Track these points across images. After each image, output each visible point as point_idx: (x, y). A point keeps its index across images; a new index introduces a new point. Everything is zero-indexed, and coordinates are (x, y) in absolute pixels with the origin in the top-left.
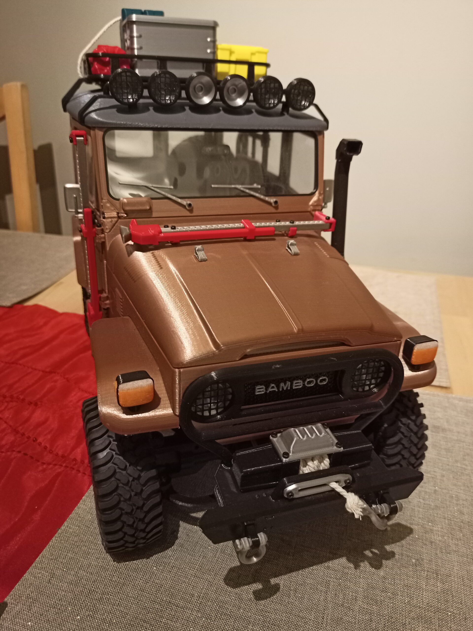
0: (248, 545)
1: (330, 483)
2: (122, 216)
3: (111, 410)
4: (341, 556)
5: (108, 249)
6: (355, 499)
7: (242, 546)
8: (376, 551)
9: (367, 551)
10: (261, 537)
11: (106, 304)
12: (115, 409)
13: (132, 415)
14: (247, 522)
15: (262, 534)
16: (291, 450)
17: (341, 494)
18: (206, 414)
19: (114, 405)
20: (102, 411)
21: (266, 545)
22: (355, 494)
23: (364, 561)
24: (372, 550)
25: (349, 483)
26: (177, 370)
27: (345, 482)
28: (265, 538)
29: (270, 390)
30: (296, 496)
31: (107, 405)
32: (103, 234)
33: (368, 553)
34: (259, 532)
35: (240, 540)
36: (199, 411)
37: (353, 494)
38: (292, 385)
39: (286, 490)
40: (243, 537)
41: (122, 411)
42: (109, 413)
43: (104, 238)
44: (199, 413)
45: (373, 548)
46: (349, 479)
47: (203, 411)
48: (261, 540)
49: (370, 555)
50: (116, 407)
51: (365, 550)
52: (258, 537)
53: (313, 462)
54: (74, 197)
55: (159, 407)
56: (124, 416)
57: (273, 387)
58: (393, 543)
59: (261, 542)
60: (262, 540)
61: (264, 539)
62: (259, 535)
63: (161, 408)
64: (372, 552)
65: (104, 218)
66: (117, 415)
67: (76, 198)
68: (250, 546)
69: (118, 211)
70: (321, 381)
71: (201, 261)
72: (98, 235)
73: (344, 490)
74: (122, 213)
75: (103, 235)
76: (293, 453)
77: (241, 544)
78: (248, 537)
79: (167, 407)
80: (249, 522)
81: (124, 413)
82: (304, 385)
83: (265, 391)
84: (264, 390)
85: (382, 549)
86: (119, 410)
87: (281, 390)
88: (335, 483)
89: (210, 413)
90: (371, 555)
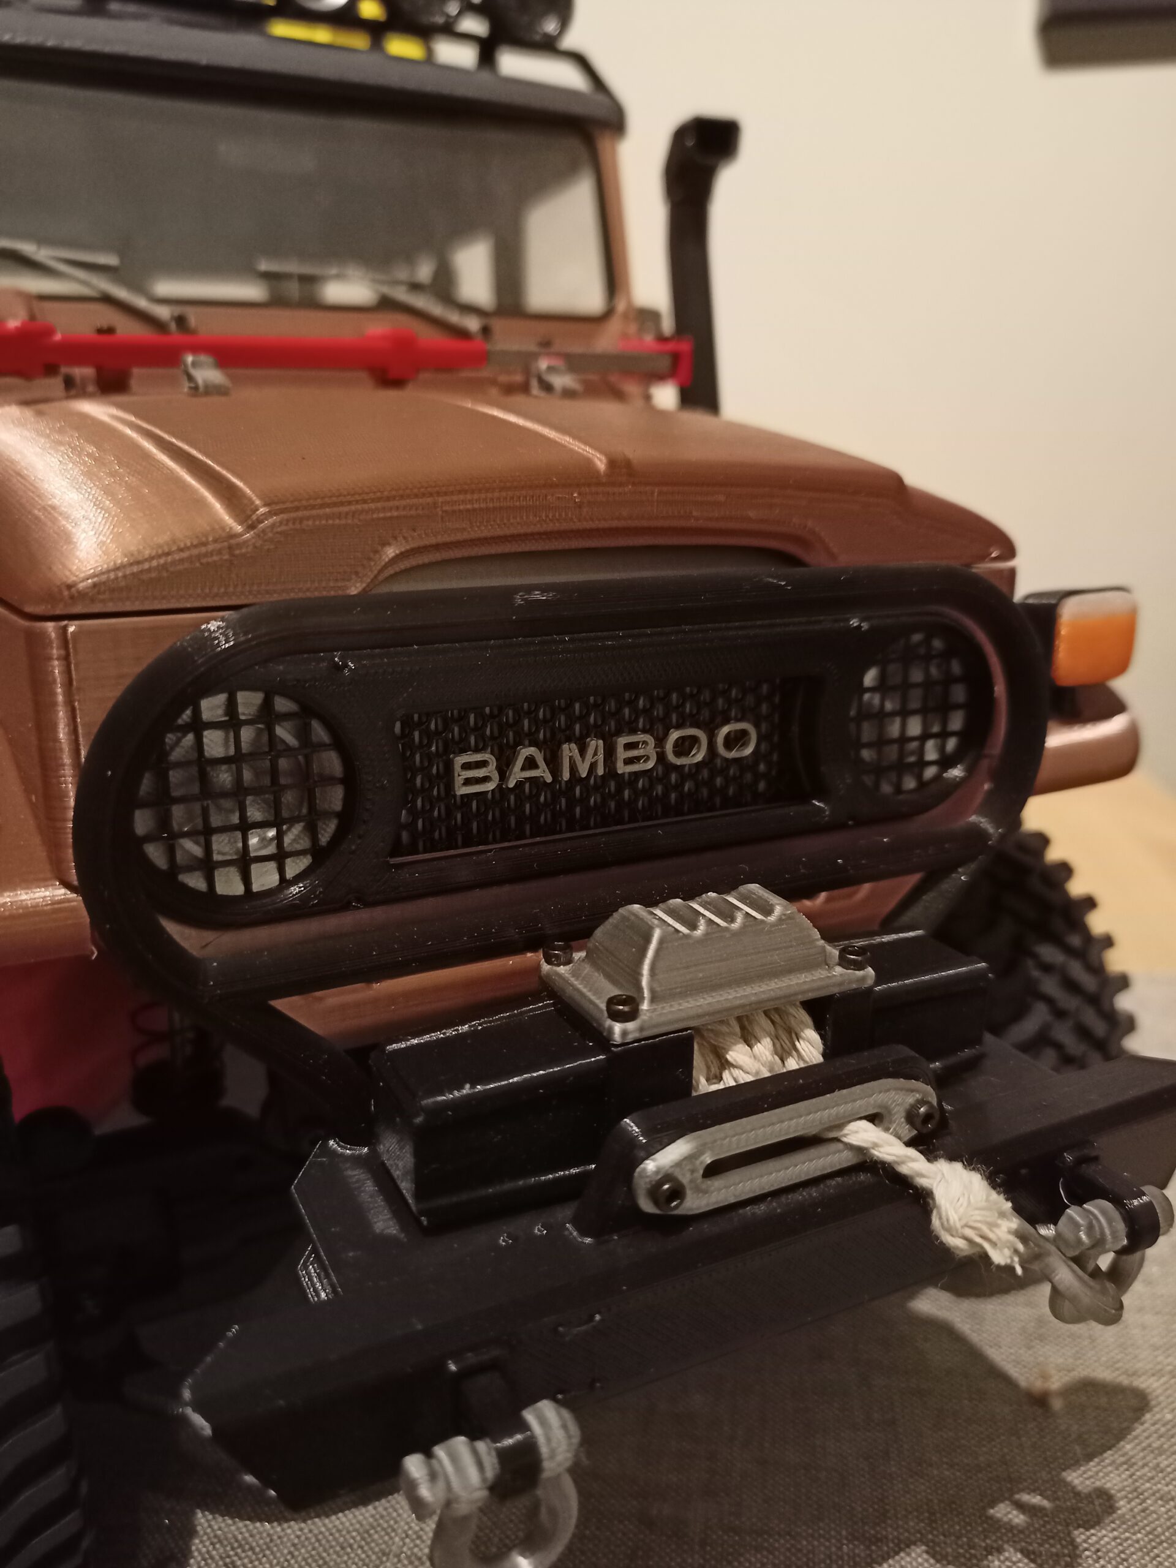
0: (473, 1475)
1: (840, 1126)
4: (902, 1545)
6: (971, 1182)
7: (441, 1484)
8: (1036, 1500)
9: (1002, 1505)
10: (543, 1422)
14: (456, 1356)
15: (546, 1407)
16: (645, 982)
17: (904, 1169)
18: (229, 884)
21: (576, 1471)
22: (965, 1167)
23: (1000, 1550)
24: (1017, 1496)
25: (928, 1117)
27: (911, 1117)
28: (564, 1426)
29: (517, 774)
30: (694, 1203)
33: (1004, 1512)
34: (533, 1400)
35: (429, 1454)
36: (190, 869)
37: (958, 1166)
38: (610, 753)
39: (644, 1169)
40: (443, 1436)
44: (196, 881)
45: (1022, 1490)
46: (922, 1102)
47: (208, 866)
48: (541, 1440)
49: (1018, 1519)
51: (993, 1503)
52: (524, 1427)
53: (751, 1046)
57: (530, 763)
58: (1089, 1457)
59: (544, 1450)
60: (549, 1440)
61: (558, 1434)
62: (529, 1416)
64: (1021, 1507)
68: (484, 1480)
70: (731, 742)
71: (206, 394)
73: (912, 1152)
76: (654, 999)
77: (433, 1476)
78: (474, 1436)
80: (471, 1358)
82: (661, 757)
83: (496, 776)
84: (491, 770)
85: (1056, 1488)
87: (566, 776)
88: (864, 1124)
89: (247, 880)
90: (1022, 1517)
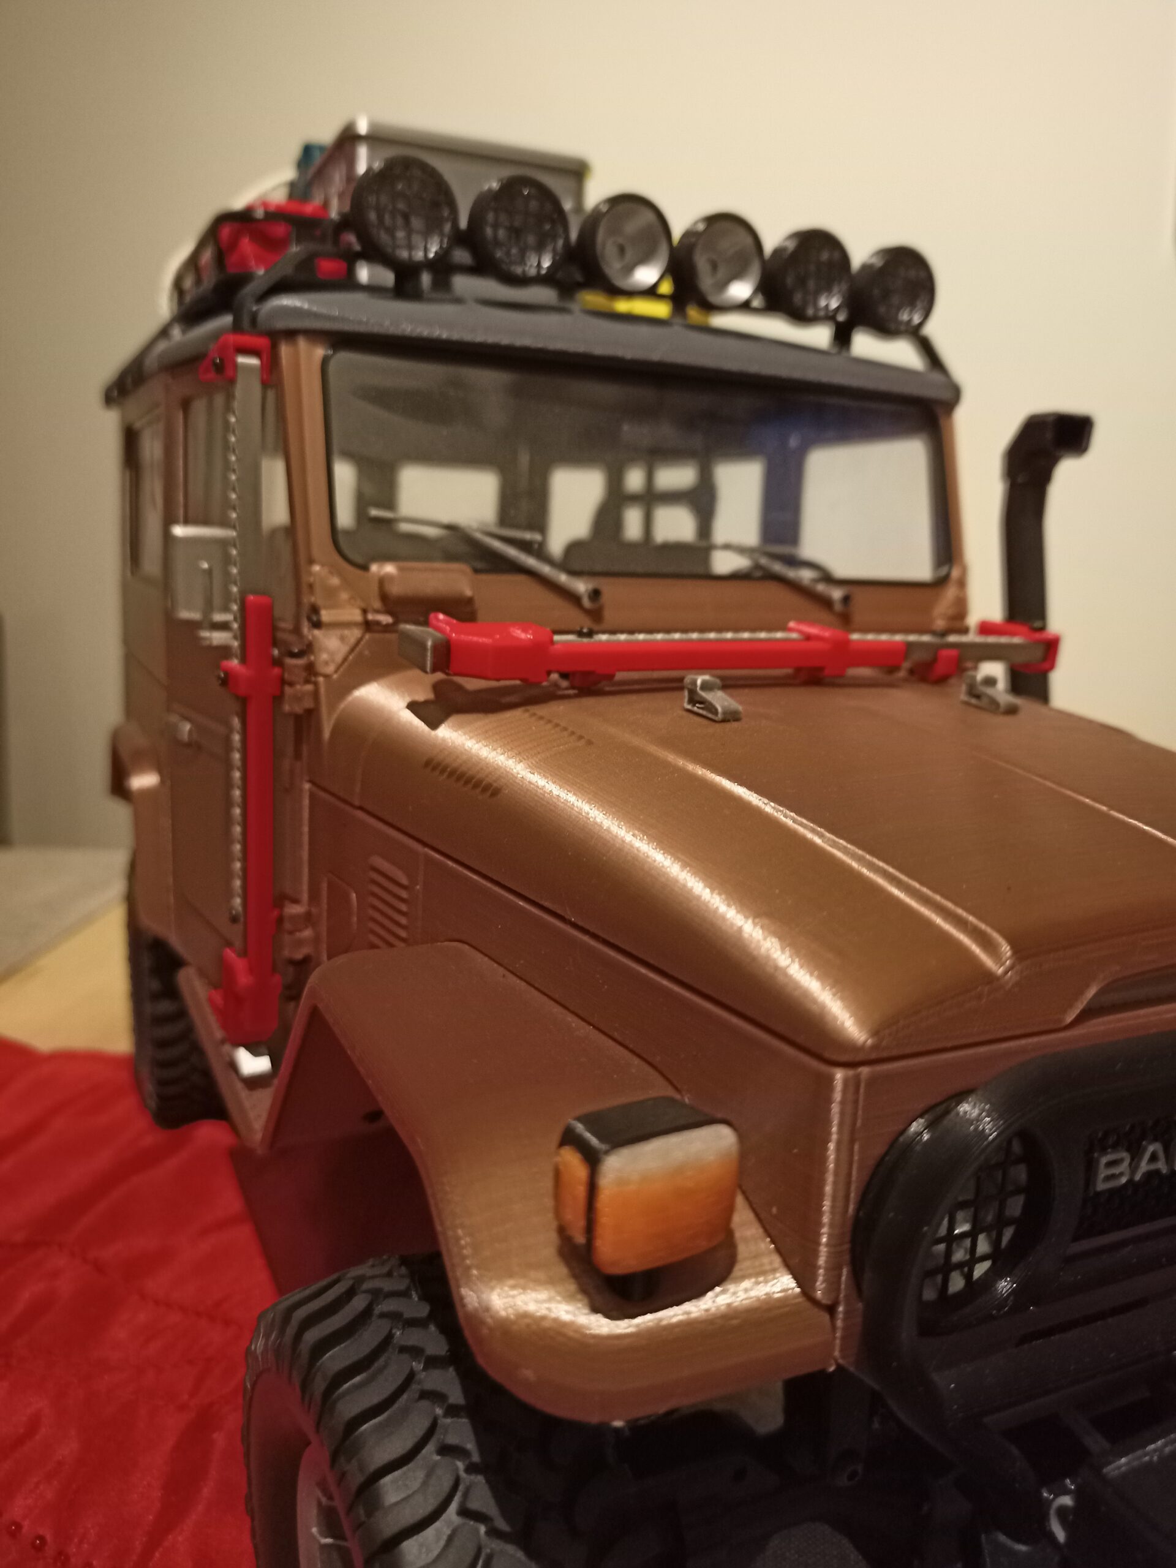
2: (378, 623)
3: (537, 1301)
5: (327, 734)
11: (300, 943)
12: (553, 1293)
13: (633, 1316)
19: (541, 1275)
20: (487, 1309)
26: (839, 1075)
29: (1143, 1168)
31: (511, 1275)
32: (307, 681)
41: (586, 1301)
42: (526, 1315)
43: (316, 694)
50: (551, 1282)
54: (204, 571)
55: (737, 1271)
56: (601, 1325)
57: (1153, 1157)
63: (743, 1278)
65: (318, 625)
66: (565, 1324)
67: (209, 572)
69: (363, 605)
71: (723, 721)
72: (291, 684)
74: (377, 611)
75: (309, 687)
79: (768, 1267)
81: (595, 1310)
83: (1128, 1171)
86: (569, 1298)
